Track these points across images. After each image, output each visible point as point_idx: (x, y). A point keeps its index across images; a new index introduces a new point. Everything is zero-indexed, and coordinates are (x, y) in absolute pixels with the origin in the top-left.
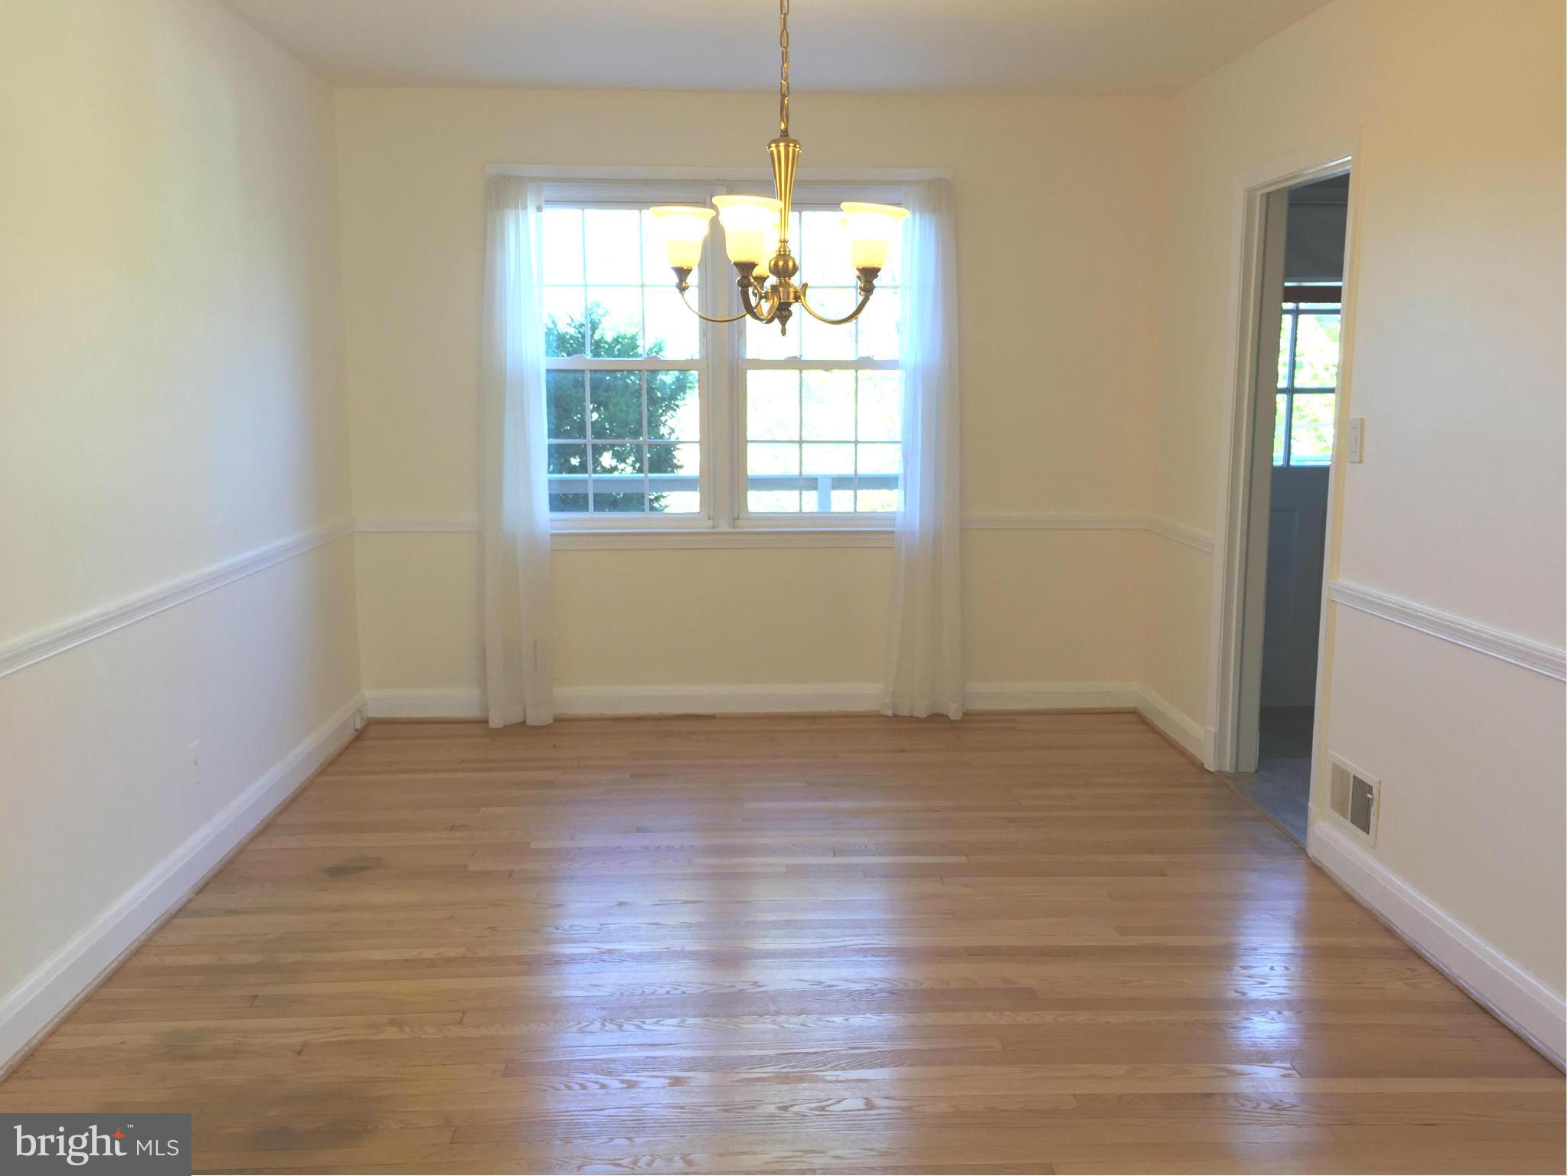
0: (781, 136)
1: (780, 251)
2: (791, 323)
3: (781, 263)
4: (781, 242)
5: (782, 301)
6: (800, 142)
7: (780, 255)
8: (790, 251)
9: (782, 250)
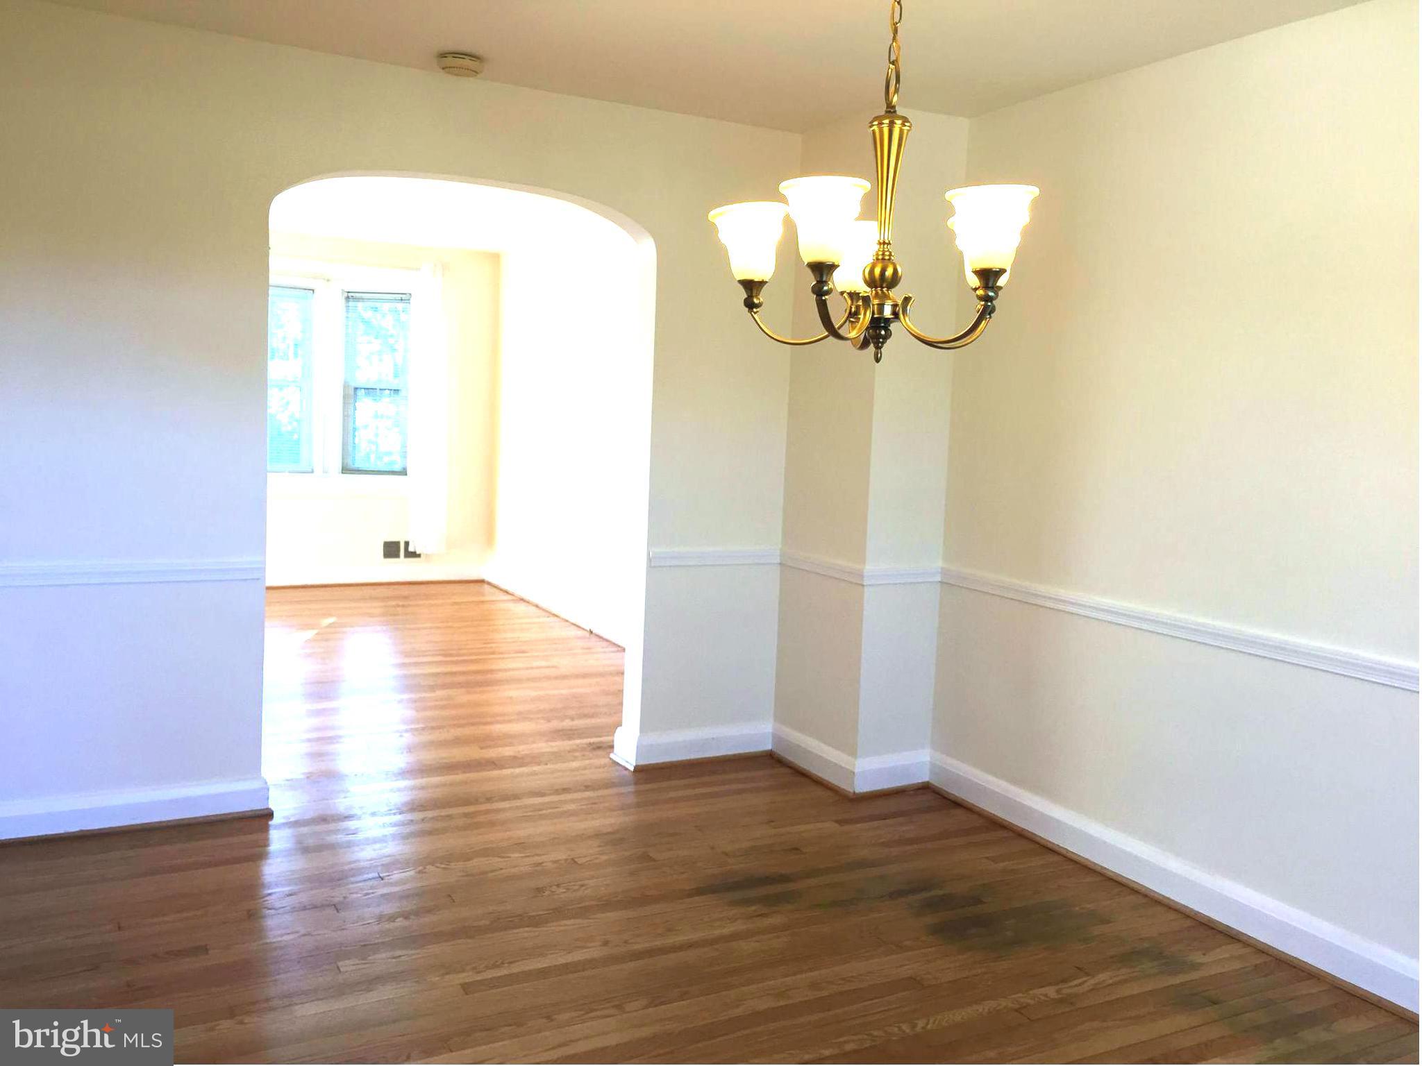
0: (886, 112)
1: (877, 255)
2: (887, 348)
3: (877, 271)
4: (880, 244)
5: (875, 316)
6: (910, 120)
7: (878, 259)
8: (890, 255)
9: (881, 253)
